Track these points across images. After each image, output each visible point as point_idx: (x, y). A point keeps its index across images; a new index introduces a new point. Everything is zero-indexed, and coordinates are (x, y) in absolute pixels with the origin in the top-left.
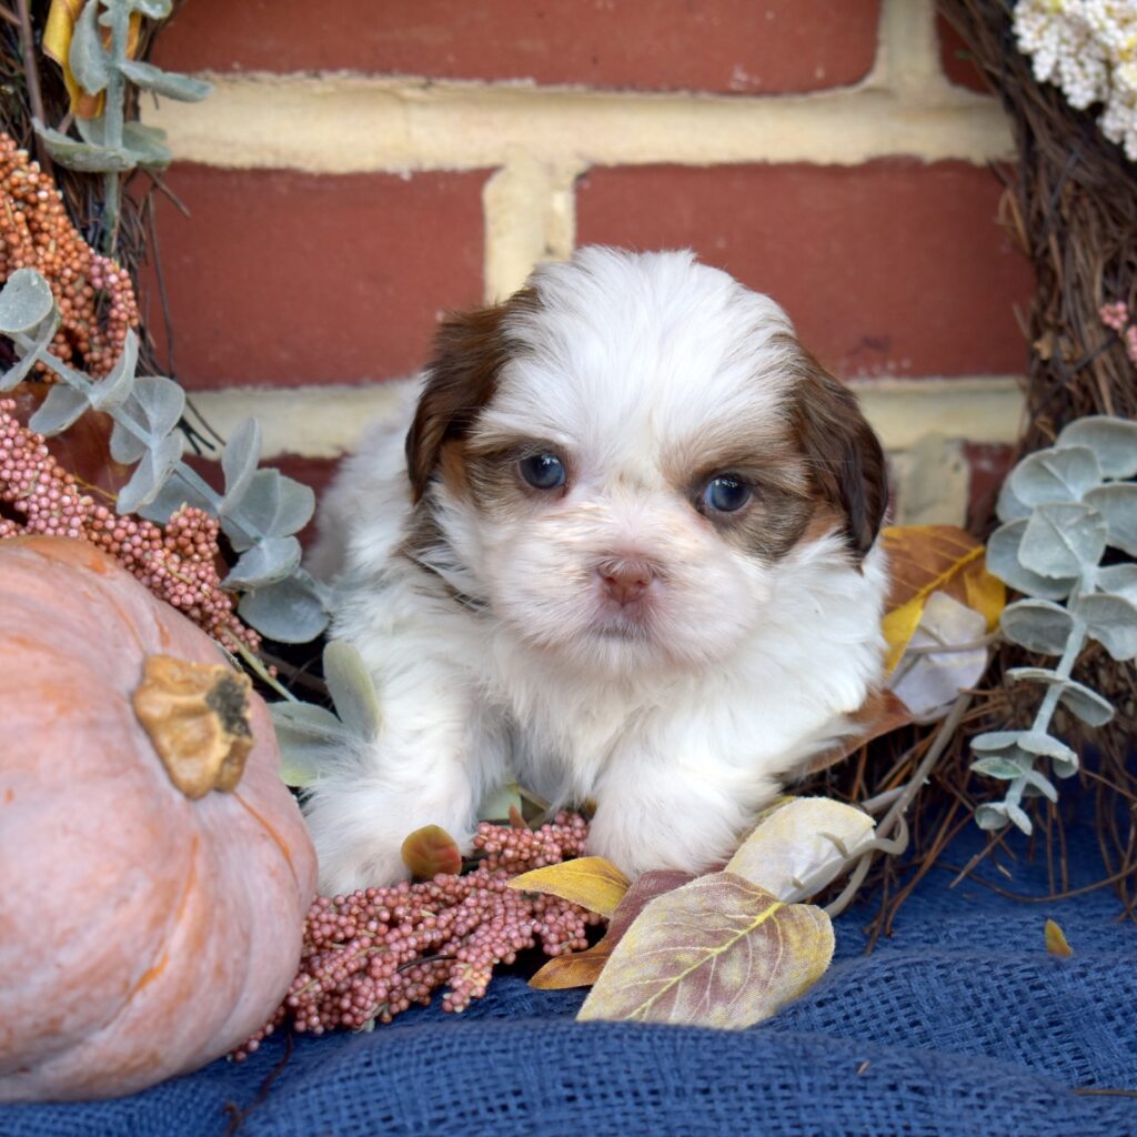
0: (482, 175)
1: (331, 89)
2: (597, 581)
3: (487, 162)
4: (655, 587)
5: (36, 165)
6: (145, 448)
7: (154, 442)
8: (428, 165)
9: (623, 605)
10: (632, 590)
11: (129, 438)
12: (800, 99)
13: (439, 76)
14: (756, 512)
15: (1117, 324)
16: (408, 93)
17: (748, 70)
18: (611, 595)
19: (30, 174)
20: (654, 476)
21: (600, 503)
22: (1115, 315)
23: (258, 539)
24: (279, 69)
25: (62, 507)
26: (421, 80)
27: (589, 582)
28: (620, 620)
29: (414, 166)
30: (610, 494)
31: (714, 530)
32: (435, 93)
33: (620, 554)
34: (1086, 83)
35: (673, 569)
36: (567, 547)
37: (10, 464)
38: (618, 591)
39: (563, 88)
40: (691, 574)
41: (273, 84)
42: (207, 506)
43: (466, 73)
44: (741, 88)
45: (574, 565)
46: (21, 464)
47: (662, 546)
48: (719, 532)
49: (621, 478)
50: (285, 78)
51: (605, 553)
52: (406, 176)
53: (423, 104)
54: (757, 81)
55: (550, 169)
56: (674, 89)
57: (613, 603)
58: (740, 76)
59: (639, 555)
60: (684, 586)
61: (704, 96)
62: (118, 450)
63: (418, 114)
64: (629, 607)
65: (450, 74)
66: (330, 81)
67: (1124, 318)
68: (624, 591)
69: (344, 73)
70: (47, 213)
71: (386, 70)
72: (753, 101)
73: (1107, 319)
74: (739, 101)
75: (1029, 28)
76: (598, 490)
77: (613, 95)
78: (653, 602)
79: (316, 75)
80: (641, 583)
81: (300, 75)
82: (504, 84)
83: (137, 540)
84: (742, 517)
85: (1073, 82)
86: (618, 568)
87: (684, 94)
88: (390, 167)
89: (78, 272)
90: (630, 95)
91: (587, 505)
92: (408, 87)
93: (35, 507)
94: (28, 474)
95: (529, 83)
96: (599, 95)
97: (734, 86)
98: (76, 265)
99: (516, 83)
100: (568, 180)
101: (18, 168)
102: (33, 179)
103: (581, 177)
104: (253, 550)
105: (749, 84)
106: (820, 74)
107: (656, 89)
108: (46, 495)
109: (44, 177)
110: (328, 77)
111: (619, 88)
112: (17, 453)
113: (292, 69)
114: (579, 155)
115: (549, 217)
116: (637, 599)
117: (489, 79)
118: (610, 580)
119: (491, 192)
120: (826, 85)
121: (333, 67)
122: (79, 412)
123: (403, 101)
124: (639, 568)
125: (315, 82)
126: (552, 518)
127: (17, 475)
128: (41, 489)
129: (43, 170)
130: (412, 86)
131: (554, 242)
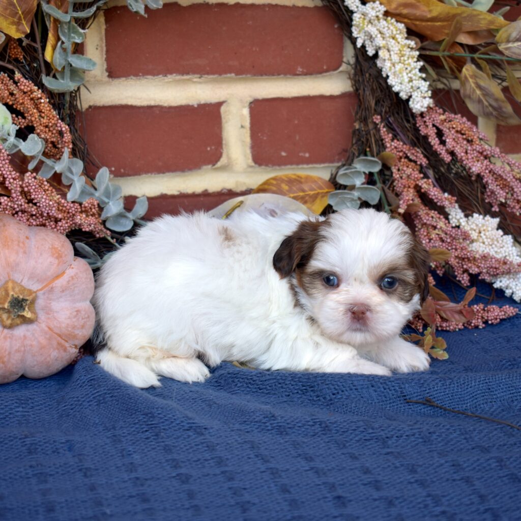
0: (220, 104)
1: (170, 80)
2: (350, 314)
3: (221, 100)
4: (368, 314)
5: (40, 91)
6: (73, 180)
7: (76, 178)
8: (202, 102)
9: (358, 320)
10: (361, 315)
11: (67, 177)
12: (320, 75)
13: (204, 74)
14: (399, 288)
15: (377, 122)
16: (195, 80)
17: (302, 67)
18: (354, 318)
19: (38, 93)
20: (366, 278)
21: (349, 288)
22: (377, 119)
23: (109, 202)
24: (154, 74)
25: (49, 205)
26: (199, 76)
27: (347, 314)
28: (358, 326)
29: (198, 103)
30: (352, 285)
31: (386, 295)
32: (203, 79)
33: (355, 305)
34: (373, 48)
35: (372, 308)
36: (339, 303)
37: (34, 193)
38: (357, 317)
39: (244, 76)
40: (379, 308)
41: (152, 79)
42: (92, 194)
43: (213, 73)
44: (300, 73)
45: (342, 308)
46: (37, 193)
47: (368, 301)
48: (388, 295)
49: (355, 280)
50: (156, 77)
51: (351, 304)
52: (196, 106)
53: (200, 83)
54: (305, 71)
55: (241, 101)
56: (279, 74)
57: (355, 320)
58: (300, 69)
59: (363, 304)
60: (377, 312)
61: (289, 76)
62: (65, 181)
63: (199, 86)
64: (360, 321)
65: (208, 73)
66: (170, 78)
67: (379, 120)
68: (358, 317)
69: (174, 75)
70: (43, 106)
71: (187, 73)
72: (304, 77)
73: (375, 120)
74: (300, 77)
75: (356, 30)
76: (349, 284)
77: (260, 77)
78: (368, 319)
79: (166, 76)
80: (363, 313)
81: (161, 76)
82: (225, 76)
83: (73, 209)
84: (395, 290)
85: (369, 47)
86: (355, 309)
87: (282, 76)
88: (191, 104)
89: (54, 124)
90: (265, 77)
91: (345, 289)
93: (41, 205)
94: (40, 196)
95: (233, 75)
96: (255, 77)
97: (298, 73)
98: (53, 122)
99: (229, 75)
100: (248, 104)
101: (35, 92)
102: (39, 96)
103: (251, 103)
104: (108, 206)
105: (302, 72)
106: (325, 67)
107: (273, 75)
108: (45, 202)
109: (43, 95)
110: (169, 76)
111: (262, 75)
112: (36, 190)
113: (158, 74)
114: (250, 96)
115: (242, 116)
116: (363, 318)
117: (220, 74)
118: (354, 313)
119: (223, 109)
120: (327, 71)
121: (171, 73)
122: (53, 172)
123: (194, 83)
124: (362, 308)
125: (165, 78)
126: (334, 293)
127: (36, 196)
128: (43, 200)
129: (43, 92)
130: (196, 78)
131: (243, 124)
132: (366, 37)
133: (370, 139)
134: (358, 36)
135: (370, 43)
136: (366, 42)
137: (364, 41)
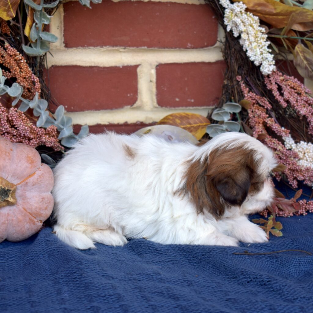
0: (137, 66)
1: (105, 50)
3: (138, 63)
5: (21, 55)
6: (40, 113)
7: (42, 112)
8: (125, 65)
11: (37, 111)
12: (202, 49)
13: (127, 47)
15: (239, 80)
16: (121, 50)
17: (191, 44)
22: (239, 78)
23: (63, 128)
24: (94, 46)
25: (25, 129)
26: (124, 47)
29: (123, 65)
32: (126, 50)
34: (237, 32)
37: (15, 121)
39: (153, 48)
41: (93, 49)
42: (53, 123)
43: (133, 46)
44: (190, 47)
46: (18, 121)
50: (96, 48)
52: (121, 67)
53: (124, 52)
54: (193, 46)
55: (151, 65)
56: (176, 48)
58: (189, 45)
61: (182, 49)
62: (35, 114)
63: (123, 54)
65: (129, 46)
66: (105, 48)
67: (241, 79)
69: (108, 46)
70: (23, 65)
71: (116, 45)
72: (192, 50)
73: (237, 79)
74: (189, 50)
77: (163, 49)
79: (102, 47)
81: (99, 47)
82: (141, 48)
83: (40, 132)
87: (178, 49)
88: (118, 65)
89: (29, 76)
90: (166, 49)
92: (121, 49)
93: (20, 129)
94: (19, 123)
95: (146, 47)
96: (160, 49)
97: (188, 47)
98: (29, 75)
99: (143, 48)
100: (154, 67)
101: (17, 55)
102: (20, 58)
103: (157, 66)
104: (63, 131)
105: (191, 46)
106: (206, 44)
107: (172, 48)
108: (22, 127)
109: (23, 57)
110: (104, 47)
111: (164, 48)
112: (17, 119)
113: (97, 46)
114: (157, 62)
115: (151, 74)
117: (137, 47)
119: (139, 69)
120: (207, 46)
121: (106, 45)
122: (28, 108)
123: (120, 52)
125: (102, 48)
127: (17, 123)
128: (21, 126)
129: (22, 55)
130: (122, 49)
131: (152, 80)
132: (233, 25)
133: (234, 91)
134: (228, 24)
135: (235, 29)
136: (233, 28)
137: (232, 27)
